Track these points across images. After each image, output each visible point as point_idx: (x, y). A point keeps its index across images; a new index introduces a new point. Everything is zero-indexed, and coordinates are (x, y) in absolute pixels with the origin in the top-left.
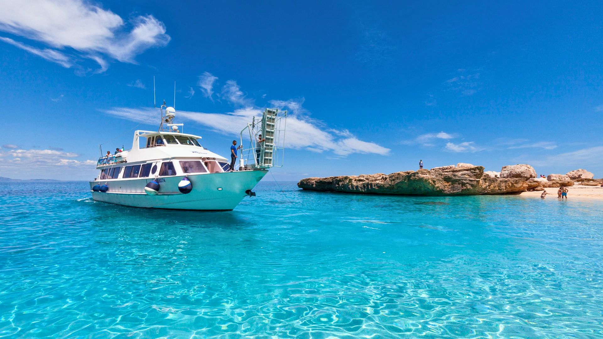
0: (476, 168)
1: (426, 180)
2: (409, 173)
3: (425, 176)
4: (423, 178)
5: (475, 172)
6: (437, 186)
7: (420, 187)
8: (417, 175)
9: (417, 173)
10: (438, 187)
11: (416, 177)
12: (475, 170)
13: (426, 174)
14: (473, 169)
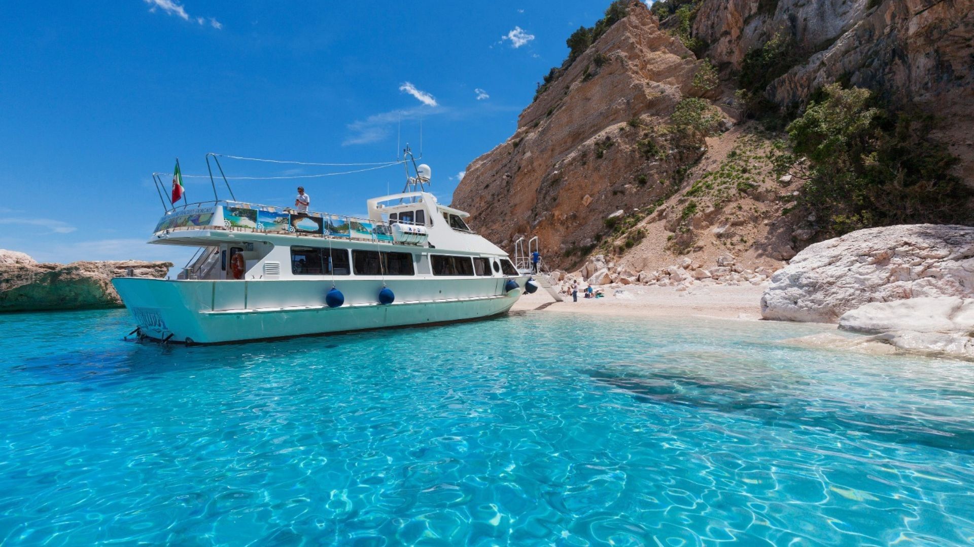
0: (162, 264)
1: (96, 282)
2: (53, 268)
3: (92, 273)
4: (89, 278)
5: (161, 271)
6: (108, 291)
7: (77, 295)
8: (74, 272)
9: (77, 269)
10: (110, 294)
11: (73, 276)
12: (160, 267)
13: (94, 271)
14: (158, 266)
